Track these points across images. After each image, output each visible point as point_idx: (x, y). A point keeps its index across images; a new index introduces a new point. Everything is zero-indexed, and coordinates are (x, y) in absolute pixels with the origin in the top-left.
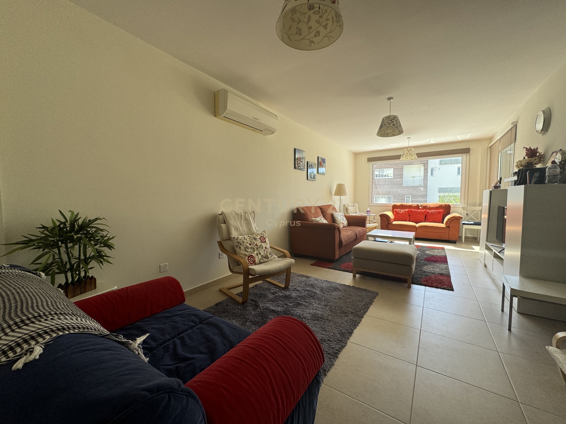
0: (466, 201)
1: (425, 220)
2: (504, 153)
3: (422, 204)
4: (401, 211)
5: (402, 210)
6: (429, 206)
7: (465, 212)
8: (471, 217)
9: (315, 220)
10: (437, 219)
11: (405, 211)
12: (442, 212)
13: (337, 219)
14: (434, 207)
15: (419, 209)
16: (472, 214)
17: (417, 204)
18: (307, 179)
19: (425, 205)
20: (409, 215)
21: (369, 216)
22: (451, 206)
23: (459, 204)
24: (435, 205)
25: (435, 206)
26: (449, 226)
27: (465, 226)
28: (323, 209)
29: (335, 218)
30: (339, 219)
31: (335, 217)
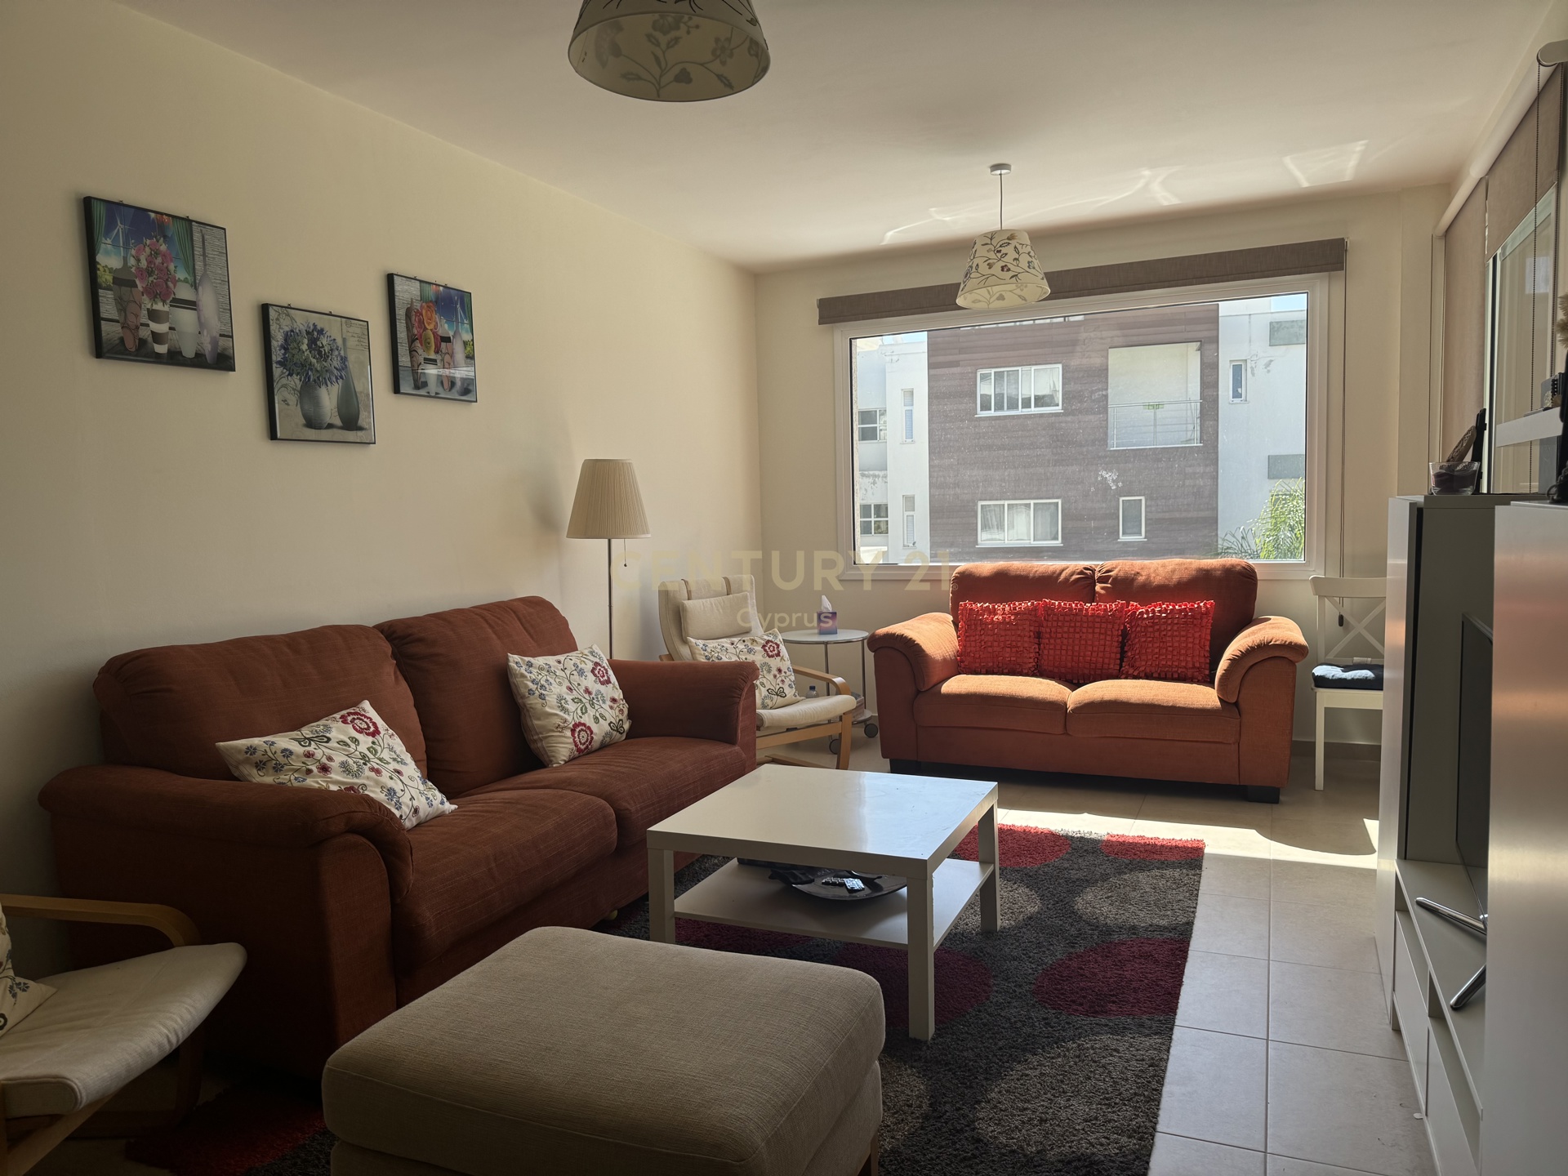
0: (1335, 547)
1: (1122, 660)
2: (1508, 261)
3: (1108, 564)
4: (994, 612)
5: (999, 607)
6: (1141, 579)
7: (1331, 611)
8: (1360, 634)
9: (251, 750)
10: (1179, 653)
11: (1016, 614)
12: (1207, 612)
13: (533, 701)
14: (1172, 584)
15: (1092, 596)
16: (1366, 621)
17: (1083, 564)
18: (273, 436)
19: (1121, 574)
20: (1038, 635)
21: (826, 643)
22: (1259, 577)
23: (1301, 560)
24: (1173, 571)
25: (1176, 577)
26: (1236, 704)
27: (1327, 699)
28: (420, 640)
29: (523, 697)
30: (552, 699)
31: (523, 691)
